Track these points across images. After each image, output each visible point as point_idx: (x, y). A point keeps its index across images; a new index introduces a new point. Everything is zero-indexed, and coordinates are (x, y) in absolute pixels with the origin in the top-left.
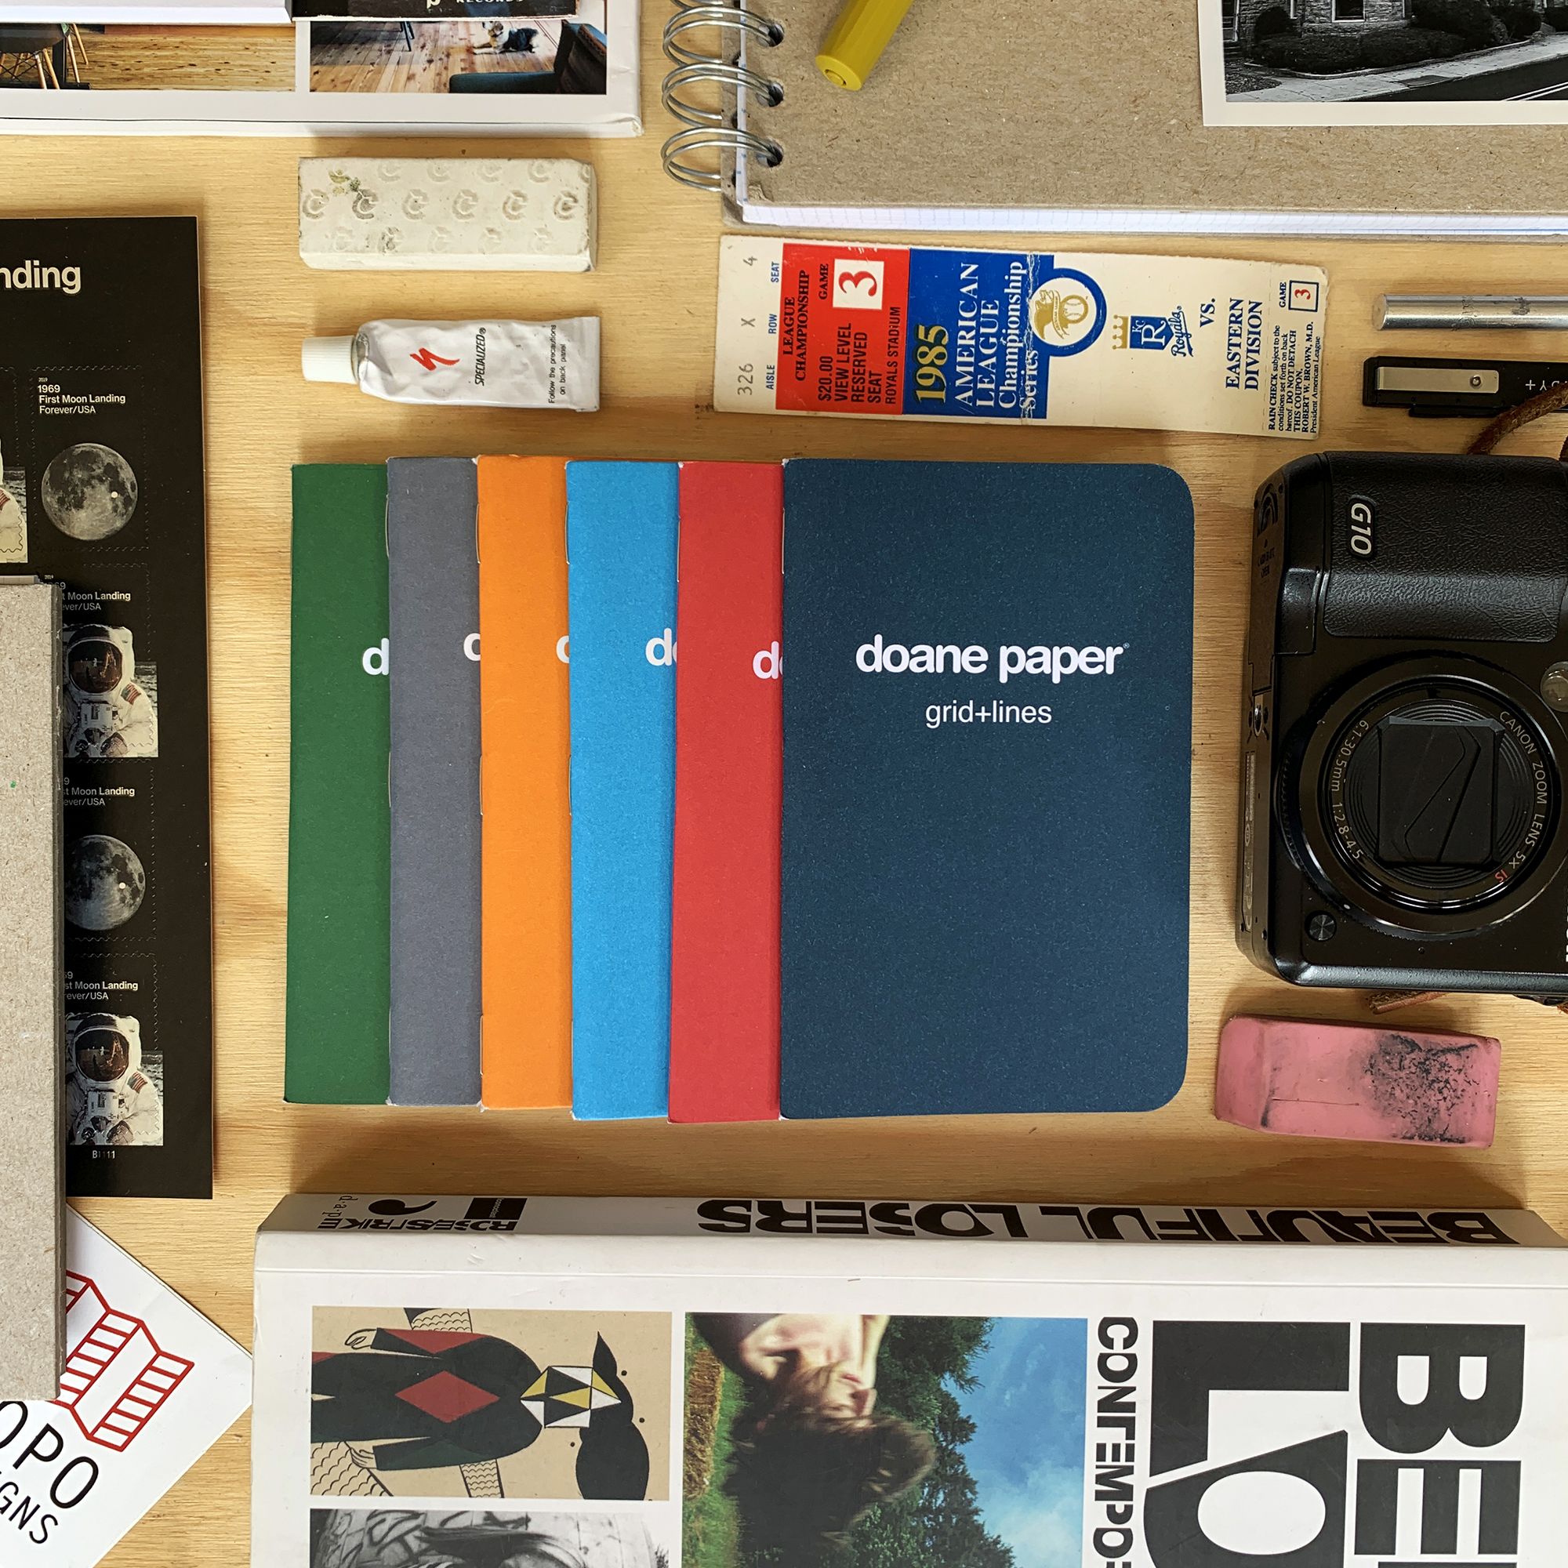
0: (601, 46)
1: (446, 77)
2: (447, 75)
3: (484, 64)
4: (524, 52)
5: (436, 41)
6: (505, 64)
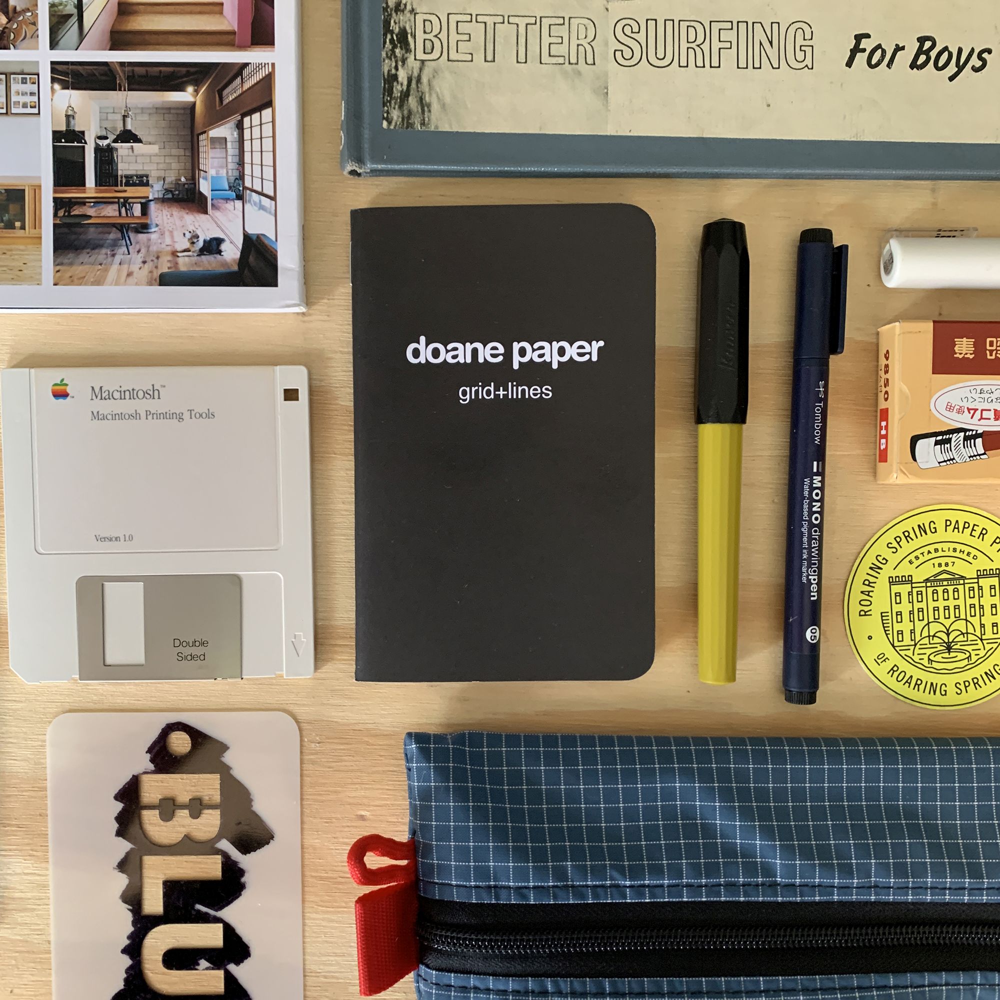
0: (274, 251)
2: (157, 273)
3: (185, 264)
4: (215, 255)
5: (148, 247)
6: (201, 264)
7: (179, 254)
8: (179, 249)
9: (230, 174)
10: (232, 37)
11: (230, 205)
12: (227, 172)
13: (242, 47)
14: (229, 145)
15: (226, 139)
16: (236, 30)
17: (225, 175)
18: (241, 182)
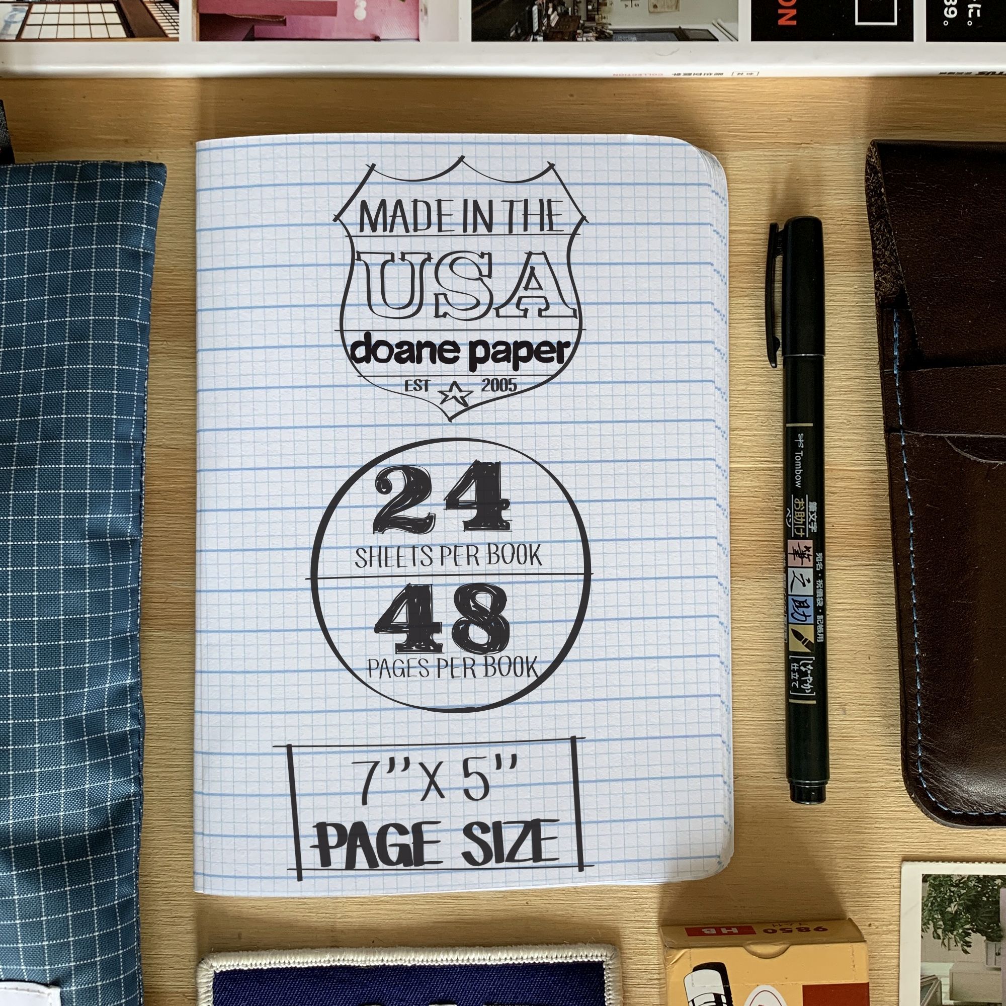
13: (198, 2)
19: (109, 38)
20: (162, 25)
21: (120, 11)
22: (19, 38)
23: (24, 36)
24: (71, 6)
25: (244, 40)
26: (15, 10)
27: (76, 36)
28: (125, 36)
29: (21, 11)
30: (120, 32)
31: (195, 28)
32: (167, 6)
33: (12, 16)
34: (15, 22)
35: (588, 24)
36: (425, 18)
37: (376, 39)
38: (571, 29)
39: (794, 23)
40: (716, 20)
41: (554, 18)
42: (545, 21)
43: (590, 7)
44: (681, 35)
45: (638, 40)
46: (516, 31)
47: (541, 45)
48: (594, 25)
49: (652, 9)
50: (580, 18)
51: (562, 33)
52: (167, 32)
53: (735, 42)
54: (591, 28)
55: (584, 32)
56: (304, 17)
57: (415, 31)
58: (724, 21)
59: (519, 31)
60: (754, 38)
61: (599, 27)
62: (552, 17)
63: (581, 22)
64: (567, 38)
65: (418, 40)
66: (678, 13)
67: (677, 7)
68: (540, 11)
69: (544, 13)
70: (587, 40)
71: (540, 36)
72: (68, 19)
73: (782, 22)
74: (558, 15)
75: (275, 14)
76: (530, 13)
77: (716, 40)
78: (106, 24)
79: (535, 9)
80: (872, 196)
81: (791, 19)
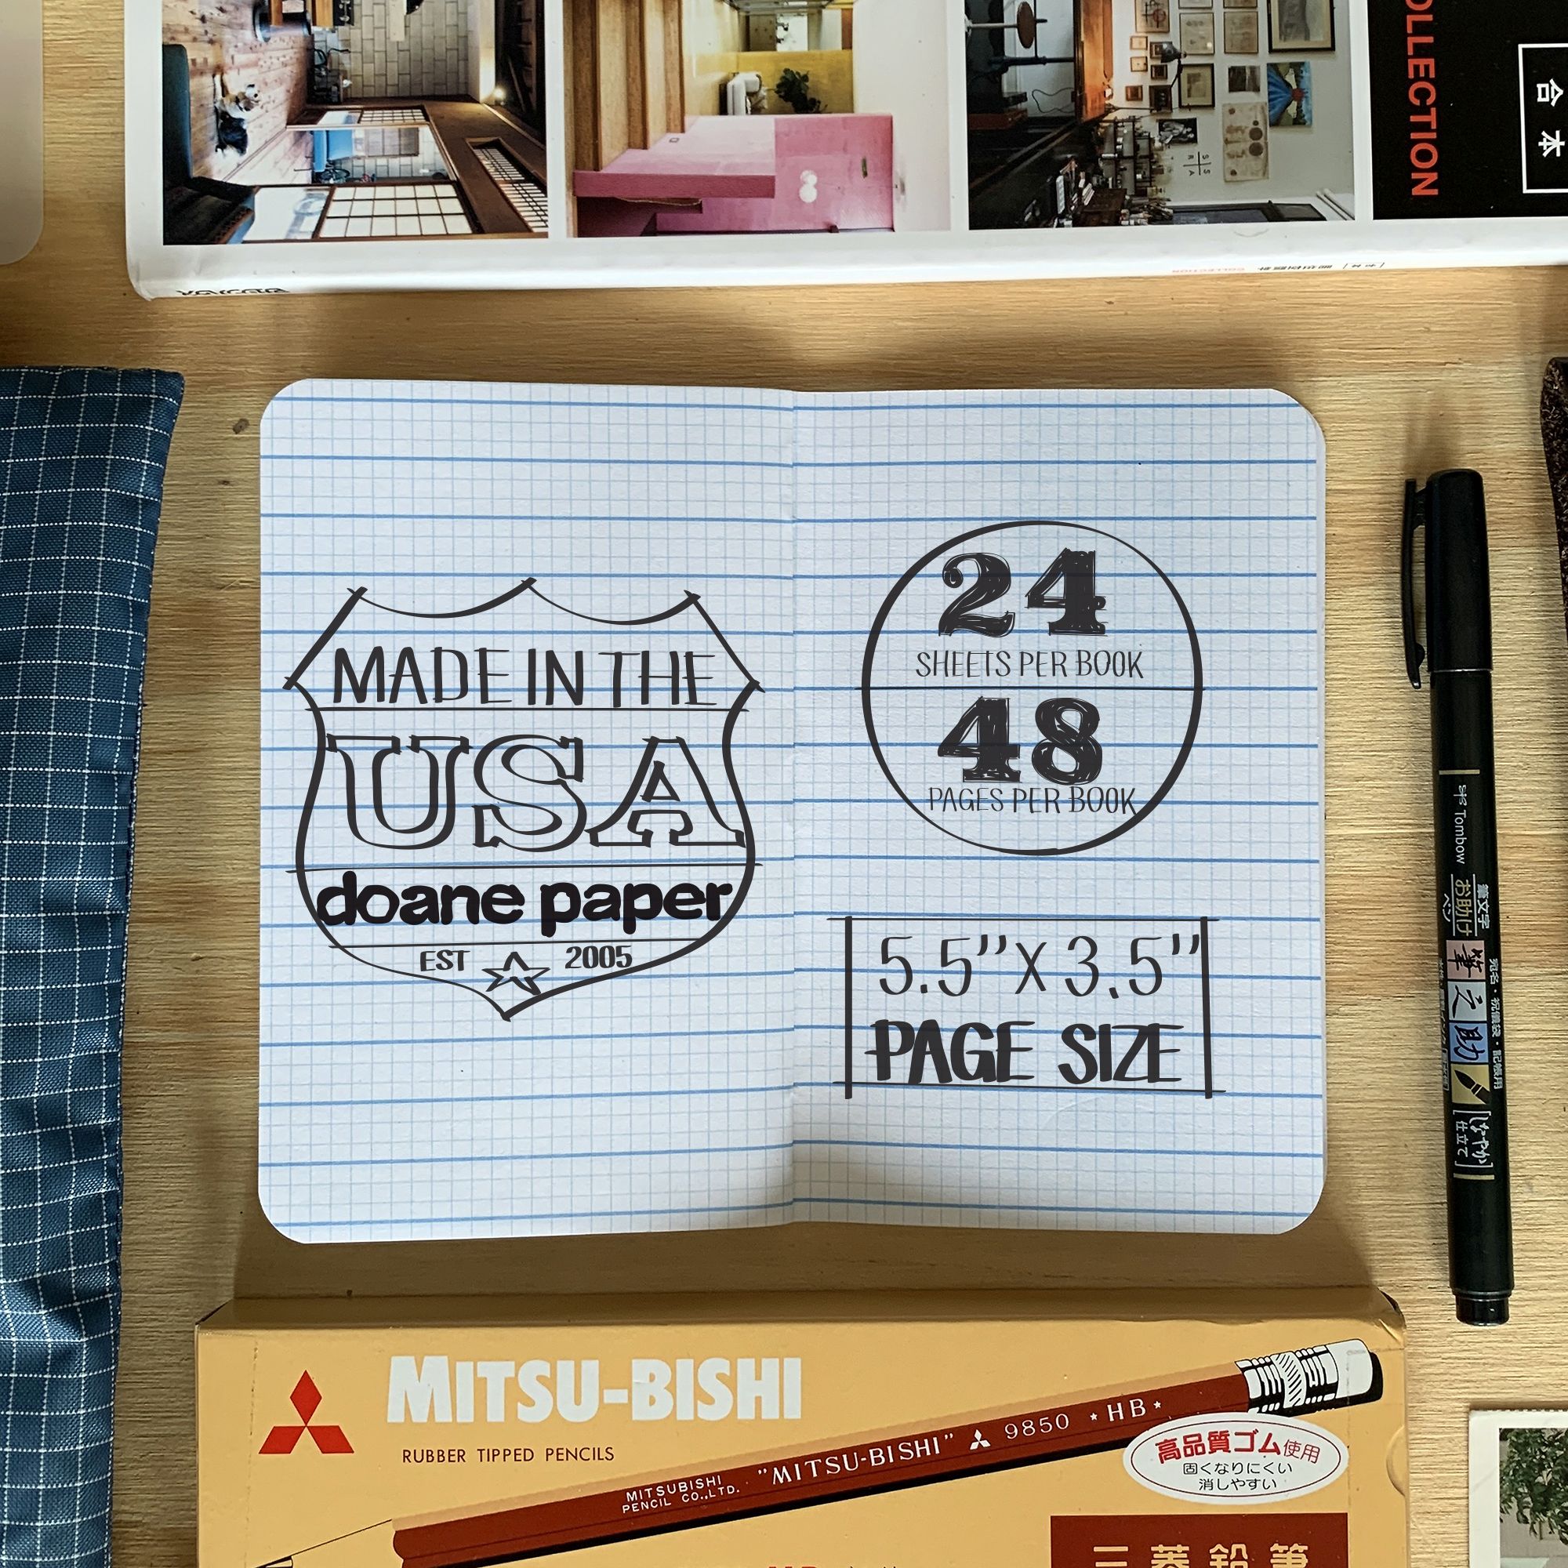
0: (226, 238)
1: (183, 40)
2: (186, 41)
3: (201, 87)
4: (216, 139)
5: (229, 26)
6: (201, 115)
7: (218, 78)
8: (225, 77)
9: (356, 162)
10: (590, 164)
11: (302, 163)
12: (359, 158)
13: (574, 182)
14: (406, 160)
15: (416, 154)
16: (603, 171)
17: (355, 153)
18: (342, 181)
19: (448, 234)
20: (523, 214)
21: (462, 196)
22: (316, 237)
23: (323, 234)
24: (391, 189)
25: (642, 235)
26: (310, 196)
27: (399, 234)
28: (470, 232)
29: (320, 198)
30: (462, 225)
31: (571, 219)
32: (531, 187)
33: (305, 206)
34: (311, 214)
35: (1136, 201)
36: (902, 197)
37: (832, 229)
38: (1113, 209)
39: (1435, 192)
40: (1322, 190)
41: (1088, 194)
42: (1075, 198)
43: (1139, 176)
44: (1272, 213)
45: (1209, 222)
46: (1033, 214)
47: (1069, 233)
48: (1145, 201)
49: (1229, 177)
50: (1125, 192)
51: (1099, 213)
52: (530, 224)
53: (1350, 222)
54: (1141, 206)
55: (1131, 213)
56: (727, 200)
57: (887, 217)
58: (1334, 191)
59: (1038, 214)
60: (1378, 215)
61: (1153, 205)
62: (1085, 192)
63: (1127, 197)
64: (1106, 221)
65: (892, 229)
66: (1265, 181)
67: (1265, 173)
68: (1067, 184)
69: (1073, 185)
70: (1136, 224)
71: (1068, 219)
72: (387, 208)
73: (1416, 191)
74: (1093, 188)
75: (687, 196)
76: (1054, 185)
77: (1323, 219)
78: (442, 215)
79: (1060, 180)
80: (1554, 439)
81: (1431, 186)
